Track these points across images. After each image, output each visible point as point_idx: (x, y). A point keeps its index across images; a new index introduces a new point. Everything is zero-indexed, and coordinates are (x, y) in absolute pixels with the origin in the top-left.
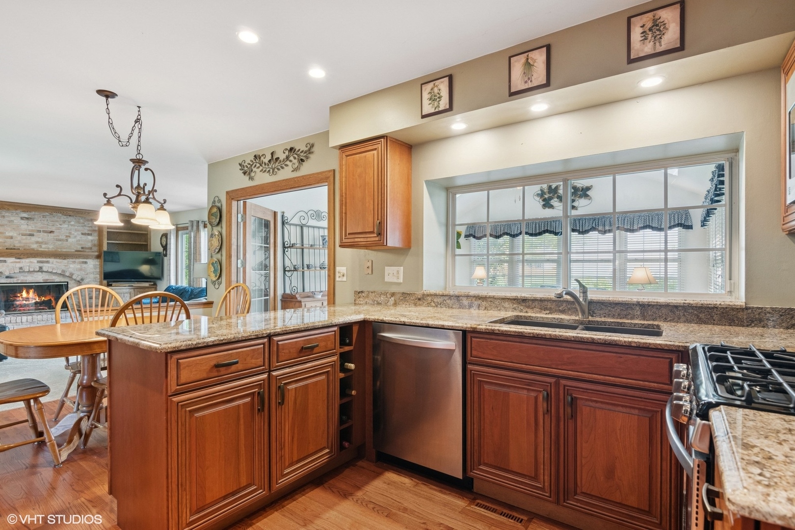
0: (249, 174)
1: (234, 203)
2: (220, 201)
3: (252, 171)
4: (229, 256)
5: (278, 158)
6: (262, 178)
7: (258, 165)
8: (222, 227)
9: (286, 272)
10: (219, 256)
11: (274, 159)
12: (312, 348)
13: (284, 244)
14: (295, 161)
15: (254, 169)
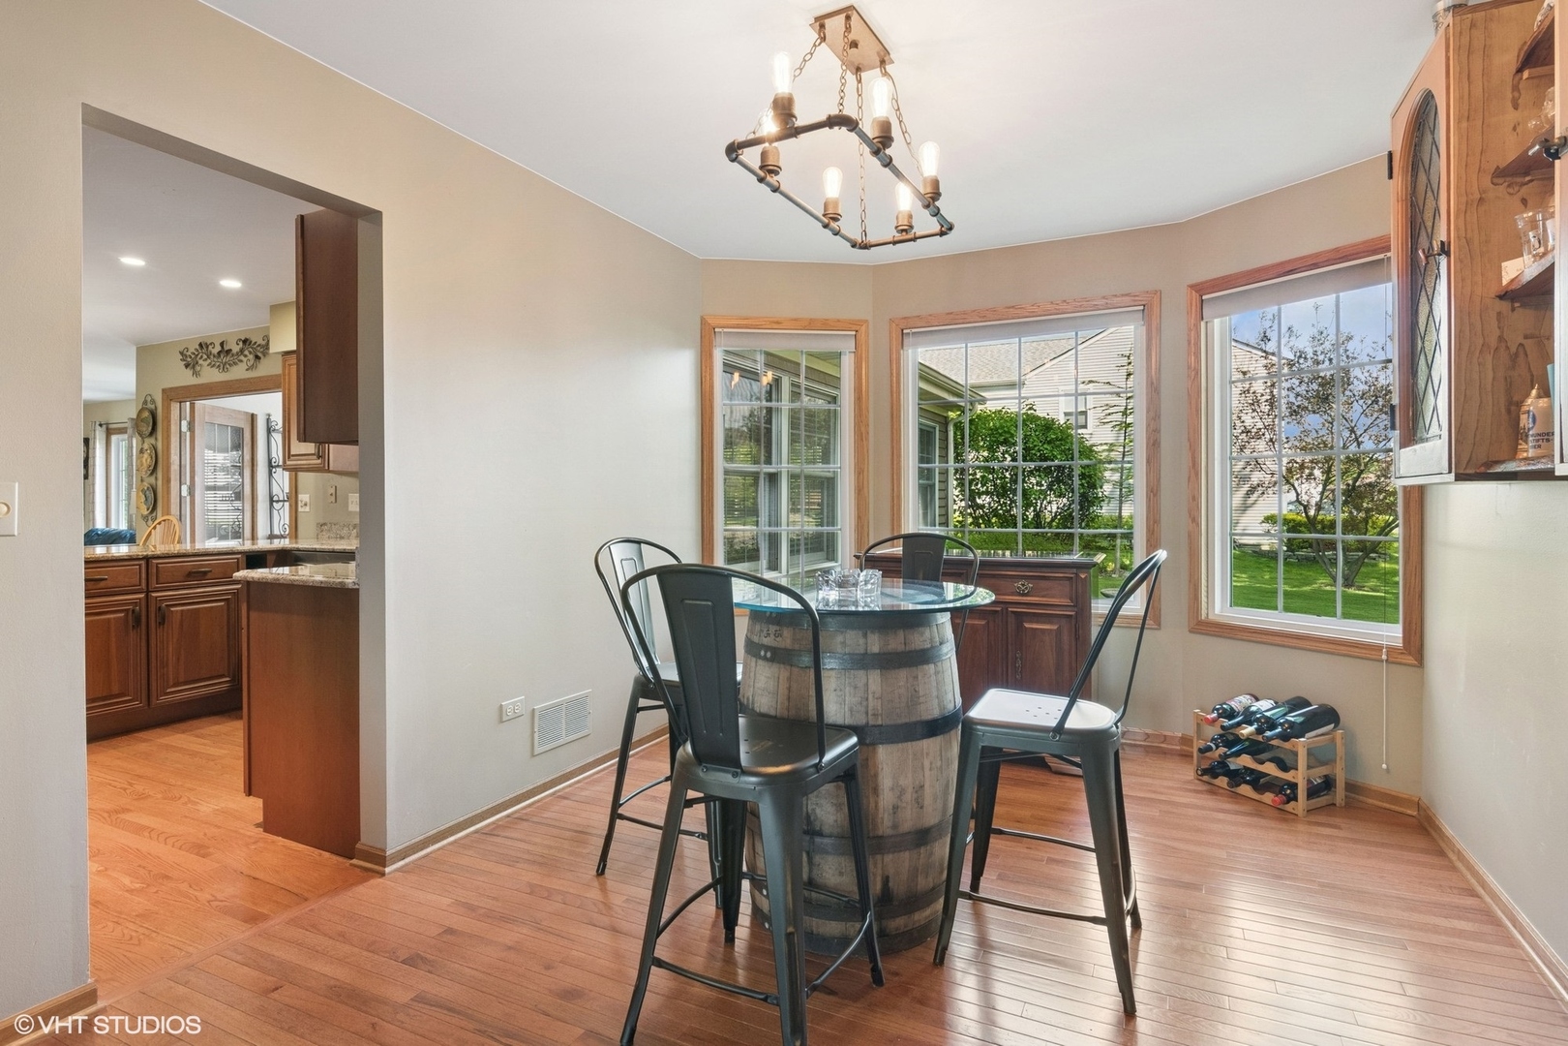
0: (194, 367)
1: (175, 407)
2: (153, 401)
3: (197, 363)
4: (168, 481)
5: (231, 350)
6: (210, 375)
7: (205, 357)
8: (156, 439)
9: (274, 504)
10: (152, 480)
11: (225, 351)
12: (205, 573)
13: (270, 461)
14: (251, 357)
15: (201, 362)
